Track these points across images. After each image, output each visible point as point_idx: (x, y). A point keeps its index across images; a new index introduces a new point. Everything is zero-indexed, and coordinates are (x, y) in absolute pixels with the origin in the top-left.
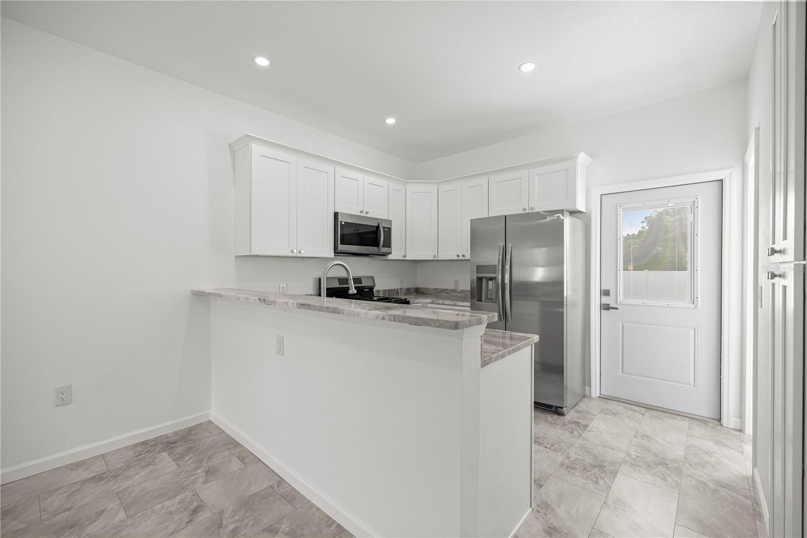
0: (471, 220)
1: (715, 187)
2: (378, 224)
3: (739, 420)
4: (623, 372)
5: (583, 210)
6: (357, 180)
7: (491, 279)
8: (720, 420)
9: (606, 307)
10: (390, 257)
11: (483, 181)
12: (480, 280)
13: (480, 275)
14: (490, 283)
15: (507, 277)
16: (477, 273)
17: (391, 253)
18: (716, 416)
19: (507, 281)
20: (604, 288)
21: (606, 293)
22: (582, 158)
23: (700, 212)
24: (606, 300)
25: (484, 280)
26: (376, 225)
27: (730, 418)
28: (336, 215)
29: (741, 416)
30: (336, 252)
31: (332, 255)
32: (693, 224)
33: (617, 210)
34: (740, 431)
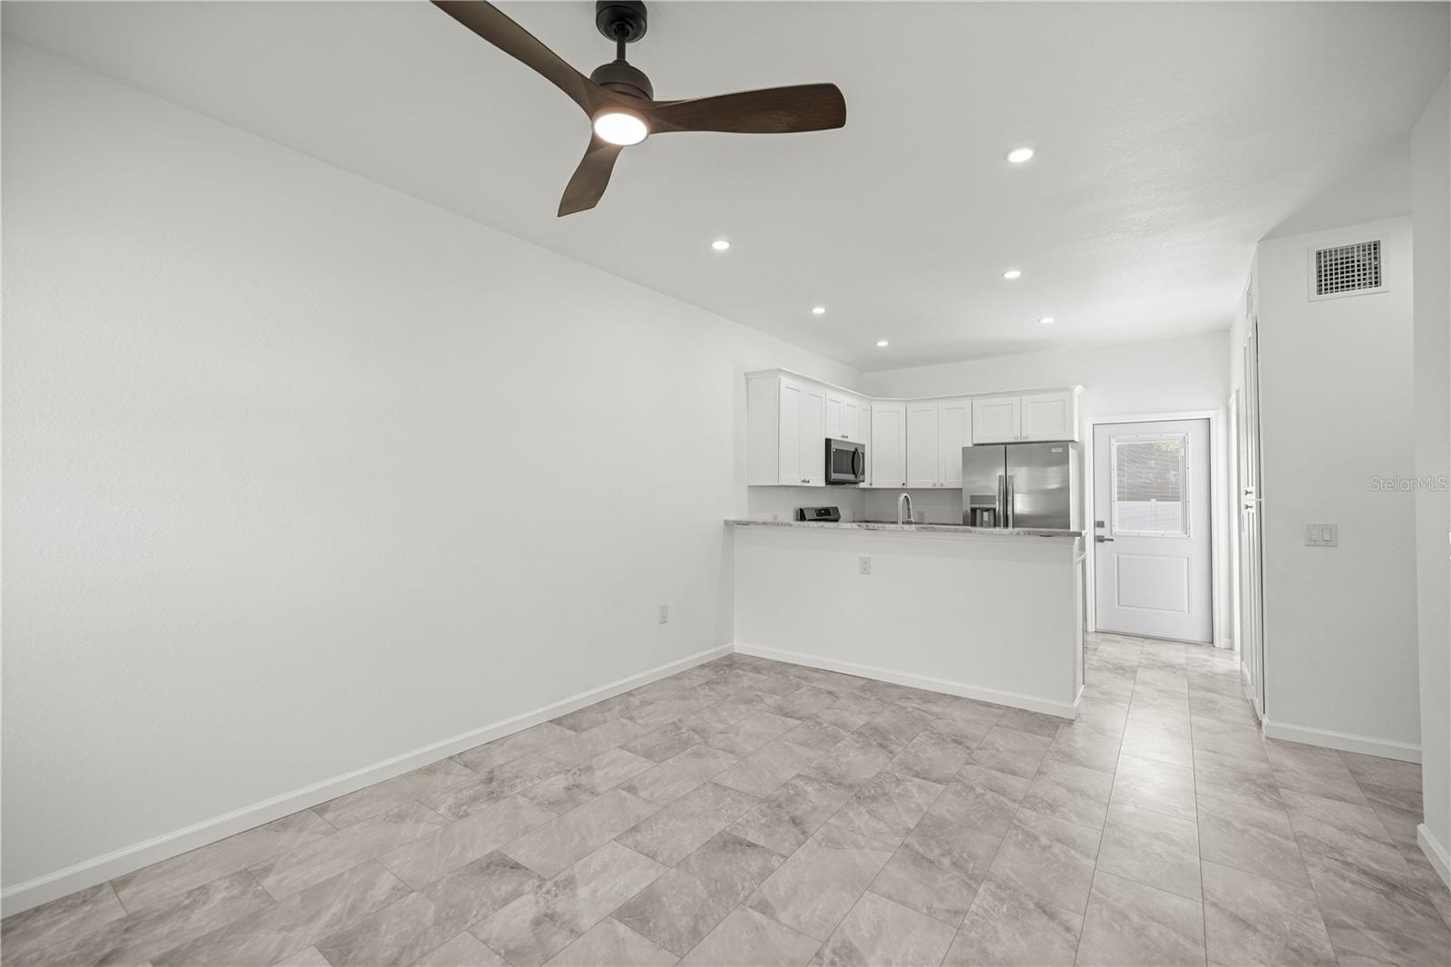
0: (963, 448)
1: (1203, 424)
2: (856, 450)
3: (1229, 640)
4: (1119, 604)
5: (1077, 440)
6: (838, 402)
7: (988, 510)
8: (1213, 643)
9: (1100, 539)
10: (862, 485)
11: (967, 403)
12: (974, 510)
13: (975, 506)
14: (986, 514)
15: (1010, 508)
16: (972, 503)
17: (864, 481)
18: (1210, 640)
19: (1010, 513)
20: (1098, 519)
21: (1100, 524)
22: (1078, 389)
23: (1190, 447)
24: (1100, 532)
25: (978, 511)
26: (853, 450)
27: (1220, 640)
28: (828, 442)
29: (1231, 636)
30: (828, 481)
31: (823, 484)
32: (1185, 458)
33: (1110, 442)
34: (1231, 649)
